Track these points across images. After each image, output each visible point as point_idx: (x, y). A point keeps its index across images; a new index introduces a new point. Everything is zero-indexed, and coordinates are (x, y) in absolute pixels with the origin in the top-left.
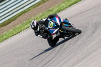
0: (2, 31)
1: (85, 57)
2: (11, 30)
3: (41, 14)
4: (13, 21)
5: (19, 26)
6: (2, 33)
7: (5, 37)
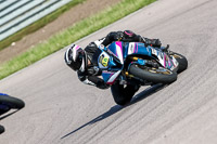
0: (26, 44)
1: (204, 102)
2: (46, 42)
3: (110, 9)
4: (49, 22)
5: (62, 33)
6: (26, 47)
7: (32, 57)
